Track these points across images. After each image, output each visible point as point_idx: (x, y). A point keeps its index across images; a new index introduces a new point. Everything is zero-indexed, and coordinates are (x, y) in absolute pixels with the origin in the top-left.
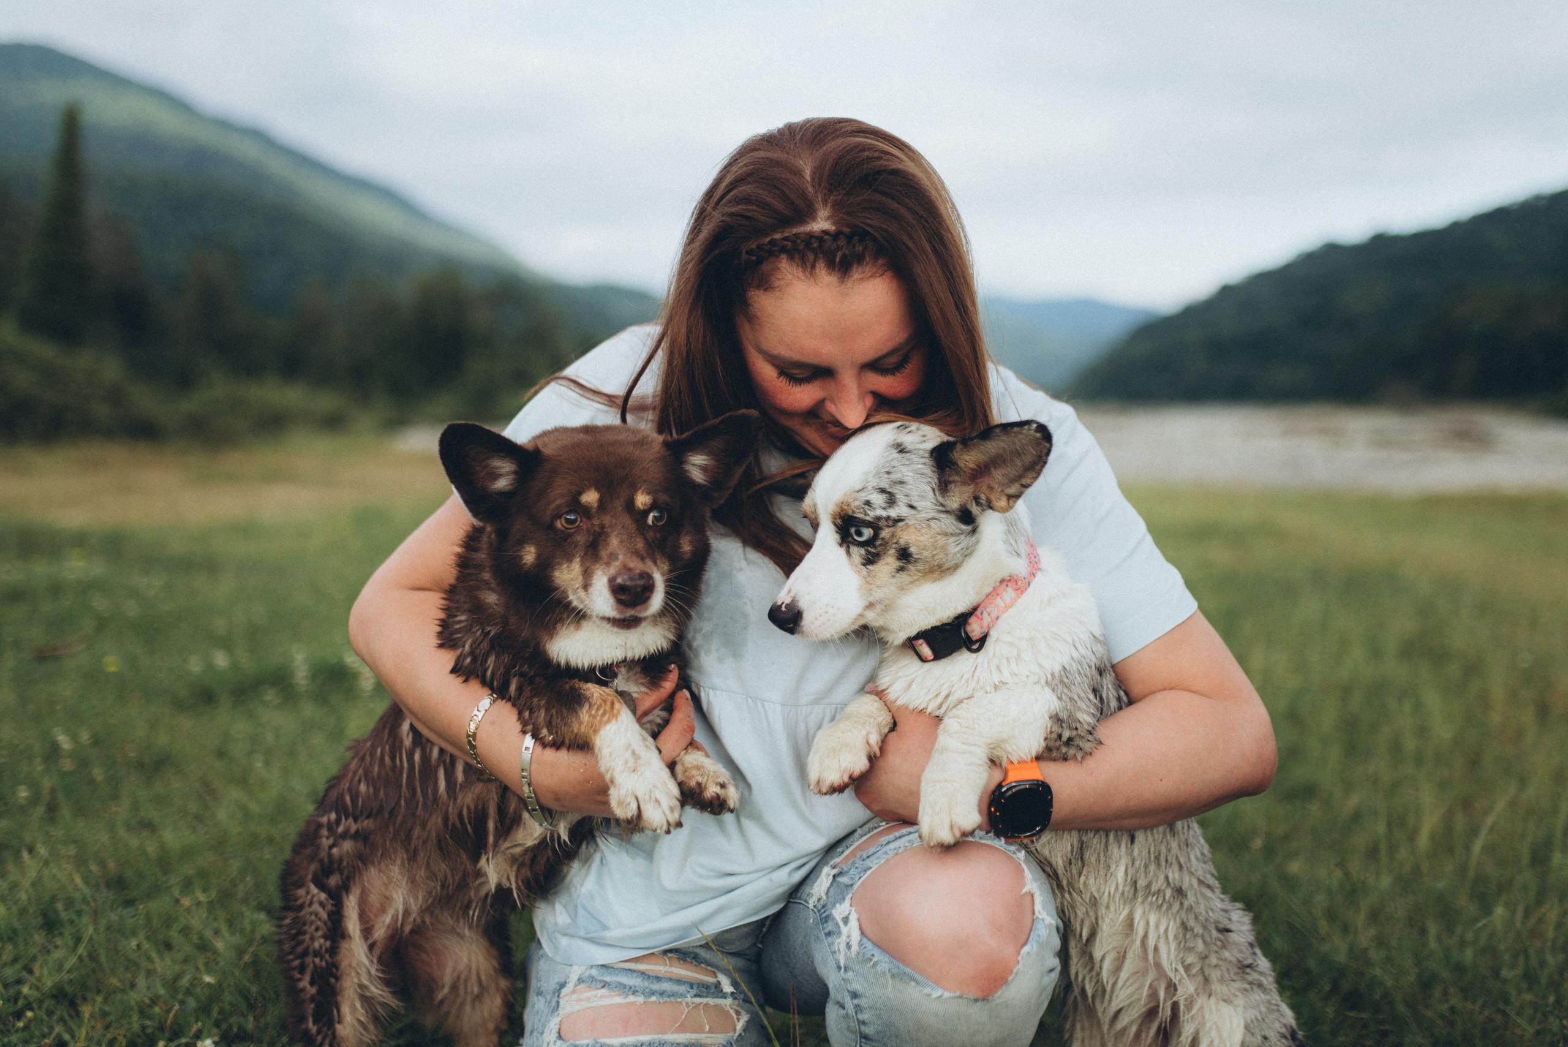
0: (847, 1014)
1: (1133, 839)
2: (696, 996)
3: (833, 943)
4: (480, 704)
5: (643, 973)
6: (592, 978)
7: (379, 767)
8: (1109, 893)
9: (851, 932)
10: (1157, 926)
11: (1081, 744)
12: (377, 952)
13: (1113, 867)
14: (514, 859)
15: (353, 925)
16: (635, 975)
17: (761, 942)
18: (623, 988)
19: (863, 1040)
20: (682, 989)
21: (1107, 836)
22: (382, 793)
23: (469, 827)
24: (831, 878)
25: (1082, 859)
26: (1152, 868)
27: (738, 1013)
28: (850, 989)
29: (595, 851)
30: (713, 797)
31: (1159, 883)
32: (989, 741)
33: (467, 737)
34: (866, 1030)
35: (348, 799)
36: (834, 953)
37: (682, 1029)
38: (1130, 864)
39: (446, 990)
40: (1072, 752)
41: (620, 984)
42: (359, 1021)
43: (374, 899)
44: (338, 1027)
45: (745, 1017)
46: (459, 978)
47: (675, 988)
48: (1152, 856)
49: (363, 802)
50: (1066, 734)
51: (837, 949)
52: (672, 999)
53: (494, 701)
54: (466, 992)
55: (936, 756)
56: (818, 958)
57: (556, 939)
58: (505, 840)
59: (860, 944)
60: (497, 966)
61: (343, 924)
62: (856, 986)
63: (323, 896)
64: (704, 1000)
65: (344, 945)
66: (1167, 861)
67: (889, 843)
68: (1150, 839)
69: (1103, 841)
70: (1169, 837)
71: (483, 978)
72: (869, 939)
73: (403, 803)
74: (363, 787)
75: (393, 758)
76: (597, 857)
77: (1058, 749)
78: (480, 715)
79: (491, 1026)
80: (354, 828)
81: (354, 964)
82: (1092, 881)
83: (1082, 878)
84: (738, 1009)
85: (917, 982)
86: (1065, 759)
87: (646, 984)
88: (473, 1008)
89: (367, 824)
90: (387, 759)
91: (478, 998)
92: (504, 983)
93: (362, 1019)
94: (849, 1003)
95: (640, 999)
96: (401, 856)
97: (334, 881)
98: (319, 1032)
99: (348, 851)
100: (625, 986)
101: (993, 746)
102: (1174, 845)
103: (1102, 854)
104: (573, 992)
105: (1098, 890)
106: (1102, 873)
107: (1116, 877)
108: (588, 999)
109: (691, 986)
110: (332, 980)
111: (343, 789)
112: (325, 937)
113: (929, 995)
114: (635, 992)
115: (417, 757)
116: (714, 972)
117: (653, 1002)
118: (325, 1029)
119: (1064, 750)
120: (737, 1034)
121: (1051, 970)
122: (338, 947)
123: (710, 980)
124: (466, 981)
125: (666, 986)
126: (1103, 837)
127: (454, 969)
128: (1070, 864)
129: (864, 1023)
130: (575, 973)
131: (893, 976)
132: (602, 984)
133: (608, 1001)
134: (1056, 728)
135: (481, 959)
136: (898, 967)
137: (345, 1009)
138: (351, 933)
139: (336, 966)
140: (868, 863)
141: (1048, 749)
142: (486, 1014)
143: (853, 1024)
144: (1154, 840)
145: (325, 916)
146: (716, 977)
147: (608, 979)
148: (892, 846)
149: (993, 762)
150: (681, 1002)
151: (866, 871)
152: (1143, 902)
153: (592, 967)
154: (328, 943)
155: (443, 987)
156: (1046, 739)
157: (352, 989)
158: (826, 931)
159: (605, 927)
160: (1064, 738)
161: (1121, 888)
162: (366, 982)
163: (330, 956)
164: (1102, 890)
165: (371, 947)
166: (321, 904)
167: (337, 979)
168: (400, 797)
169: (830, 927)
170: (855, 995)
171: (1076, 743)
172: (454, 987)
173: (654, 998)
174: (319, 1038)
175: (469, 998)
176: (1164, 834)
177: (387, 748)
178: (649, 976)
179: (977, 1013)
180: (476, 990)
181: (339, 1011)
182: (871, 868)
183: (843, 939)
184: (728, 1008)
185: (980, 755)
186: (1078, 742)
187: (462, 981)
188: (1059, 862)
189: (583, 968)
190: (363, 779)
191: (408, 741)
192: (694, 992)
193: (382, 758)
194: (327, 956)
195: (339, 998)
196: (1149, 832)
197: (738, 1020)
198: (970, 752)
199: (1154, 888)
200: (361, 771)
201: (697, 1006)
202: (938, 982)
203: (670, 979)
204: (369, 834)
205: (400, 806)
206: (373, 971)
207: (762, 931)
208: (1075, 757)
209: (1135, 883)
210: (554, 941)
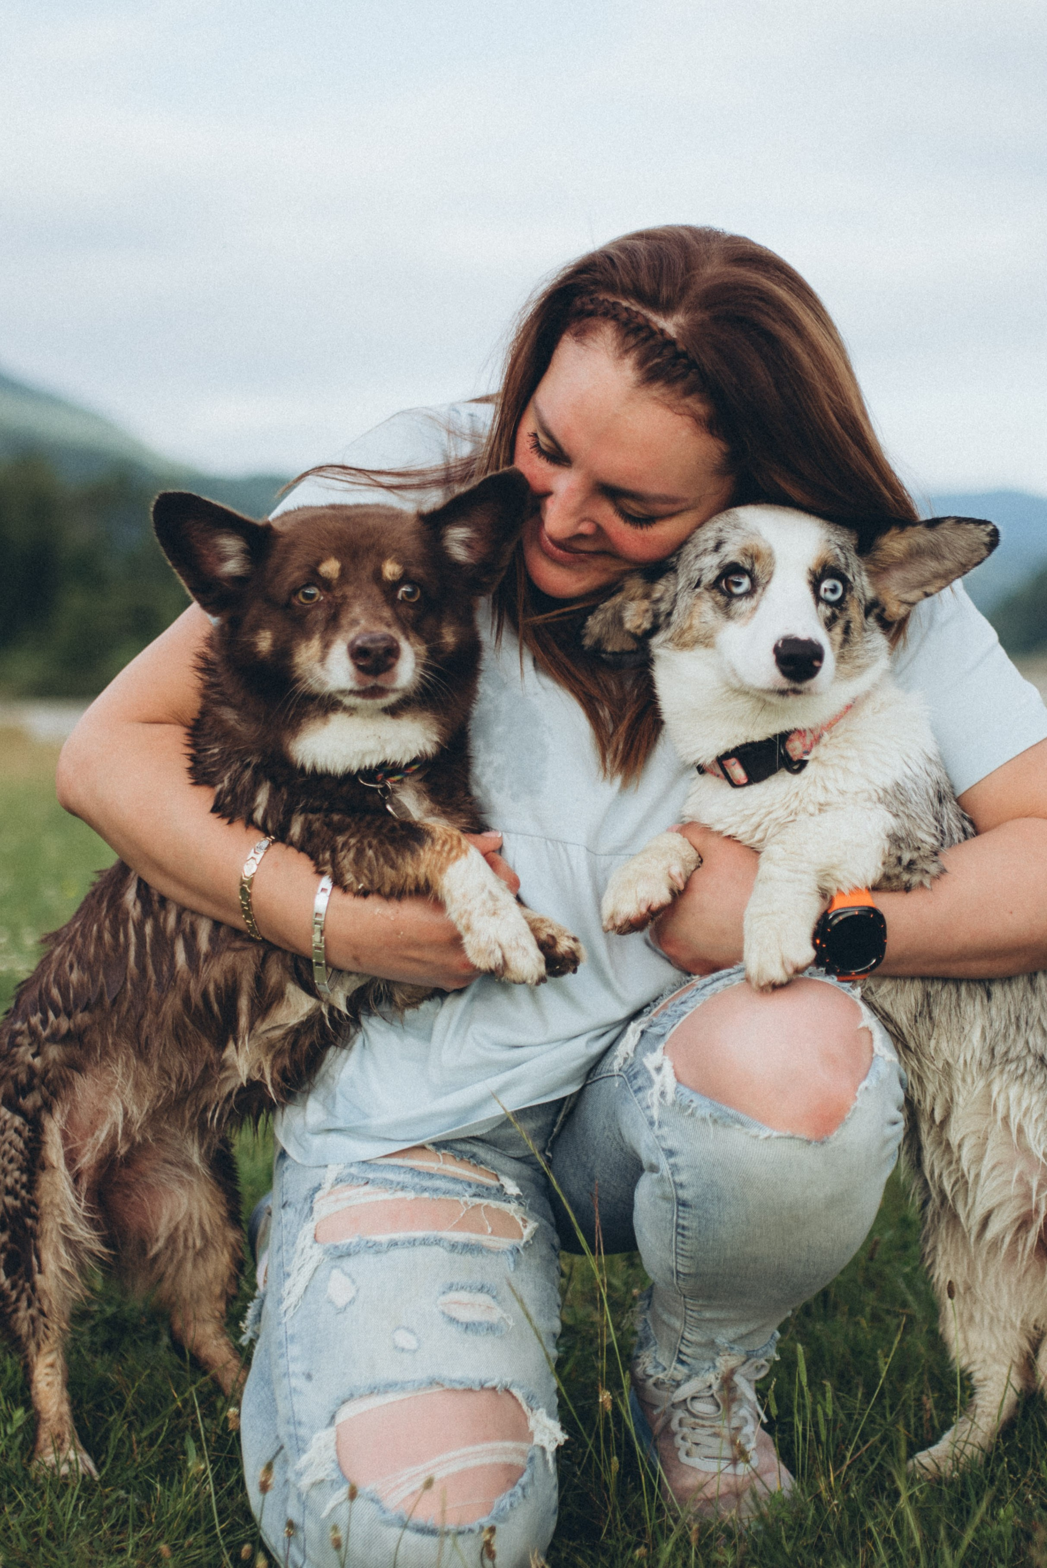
0: (662, 1176)
1: (989, 996)
2: (475, 1195)
5: (412, 1169)
6: (352, 1177)
7: (96, 946)
8: (965, 1062)
9: (666, 1080)
10: (1019, 1102)
11: (925, 867)
12: (84, 1184)
13: (967, 1028)
14: (270, 1046)
15: (55, 1153)
16: (403, 1170)
17: (551, 1150)
18: (388, 1184)
19: (681, 1208)
20: (459, 1187)
21: (958, 990)
22: (101, 976)
23: (215, 1006)
24: (638, 1034)
25: (931, 1018)
26: (1012, 1030)
27: (524, 1221)
28: (664, 1146)
29: (356, 1032)
31: (1019, 1048)
32: (819, 868)
33: (242, 887)
34: (684, 1194)
35: (55, 992)
36: (646, 1108)
37: (460, 1226)
38: (987, 1025)
39: (161, 1243)
40: (916, 879)
41: (386, 1180)
42: (63, 1271)
43: (83, 1117)
44: (38, 1277)
45: (532, 1225)
46: (176, 1229)
47: (451, 1186)
48: (1013, 1016)
49: (74, 994)
50: (907, 857)
51: (649, 1102)
52: (448, 1197)
53: (271, 845)
54: (186, 1247)
55: (759, 887)
56: (626, 1120)
57: (306, 1140)
59: (676, 1092)
60: (225, 1214)
61: (43, 1153)
62: (670, 1144)
63: (18, 1121)
64: (485, 1202)
65: (45, 1179)
66: (1027, 1023)
67: (706, 986)
68: (1009, 996)
69: (954, 997)
70: (1029, 996)
71: (207, 1228)
72: (686, 1086)
73: (129, 986)
74: (74, 977)
75: (115, 936)
76: (359, 1039)
77: (898, 877)
79: (217, 1290)
80: (65, 1026)
81: (57, 1200)
82: (944, 1045)
83: (933, 1043)
84: (525, 1217)
85: (742, 1124)
86: (907, 889)
87: (416, 1180)
88: (195, 1266)
89: (81, 1018)
90: (107, 936)
91: (201, 1254)
92: (232, 1235)
93: (67, 1268)
94: (664, 1165)
95: (411, 1195)
97: (30, 1102)
98: (14, 1286)
99: (54, 1060)
100: (392, 1182)
101: (825, 874)
102: (1036, 1004)
103: (953, 1012)
104: (330, 1193)
105: (953, 1055)
106: (955, 1035)
107: (970, 1041)
108: (349, 1198)
109: (470, 1185)
110: (29, 1222)
111: (47, 983)
112: (21, 1169)
113: (756, 1137)
114: (403, 1188)
115: (149, 927)
116: (496, 1176)
117: (425, 1199)
118: (21, 1282)
119: (905, 877)
120: (525, 1240)
121: (895, 1123)
122: (36, 1181)
123: (492, 1182)
124: (185, 1232)
125: (438, 1183)
126: (954, 991)
127: (171, 1219)
128: (916, 1021)
129: (681, 1186)
130: (331, 1174)
131: (715, 1121)
132: (365, 1181)
133: (372, 1198)
134: (895, 852)
135: (206, 1207)
136: (721, 1110)
137: (48, 1256)
138: (55, 1164)
139: (35, 1203)
140: (683, 1008)
141: (887, 877)
142: (211, 1275)
143: (669, 1190)
144: (1013, 997)
145: (21, 1145)
146: (498, 1180)
147: (371, 1176)
148: (709, 988)
149: (824, 894)
150: (458, 1201)
151: (679, 1017)
152: (1002, 1072)
153: (351, 1165)
154: (24, 1178)
155: (157, 1240)
156: (884, 864)
157: (54, 1232)
158: (635, 1087)
159: (367, 1116)
160: (905, 861)
161: (978, 1054)
162: (70, 1221)
163: (28, 1192)
164: (957, 1052)
165: (76, 1178)
166: (16, 1130)
167: (36, 1218)
168: (126, 979)
169: (640, 1081)
170: (670, 1153)
171: (919, 866)
172: (172, 1239)
173: (426, 1195)
174: (14, 1294)
175: (190, 1254)
176: (1025, 991)
177: (107, 923)
178: (419, 1173)
179: (810, 1157)
180: (199, 1243)
181: (38, 1258)
182: (685, 1013)
183: (656, 1089)
184: (512, 1213)
185: (810, 884)
186: (921, 865)
187: (181, 1232)
188: (902, 1018)
189: (341, 1166)
190: (76, 966)
191: (135, 912)
192: (473, 1190)
193: (100, 937)
194: (23, 1193)
195: (40, 1243)
196: (1006, 987)
197: (525, 1227)
198: (800, 880)
199: (1012, 1055)
200: (71, 956)
201: (477, 1207)
202: (766, 1121)
203: (445, 1177)
204: (84, 1032)
205: (125, 991)
206: (80, 1211)
207: (552, 1131)
208: (921, 884)
209: (993, 1050)
210: (304, 1144)
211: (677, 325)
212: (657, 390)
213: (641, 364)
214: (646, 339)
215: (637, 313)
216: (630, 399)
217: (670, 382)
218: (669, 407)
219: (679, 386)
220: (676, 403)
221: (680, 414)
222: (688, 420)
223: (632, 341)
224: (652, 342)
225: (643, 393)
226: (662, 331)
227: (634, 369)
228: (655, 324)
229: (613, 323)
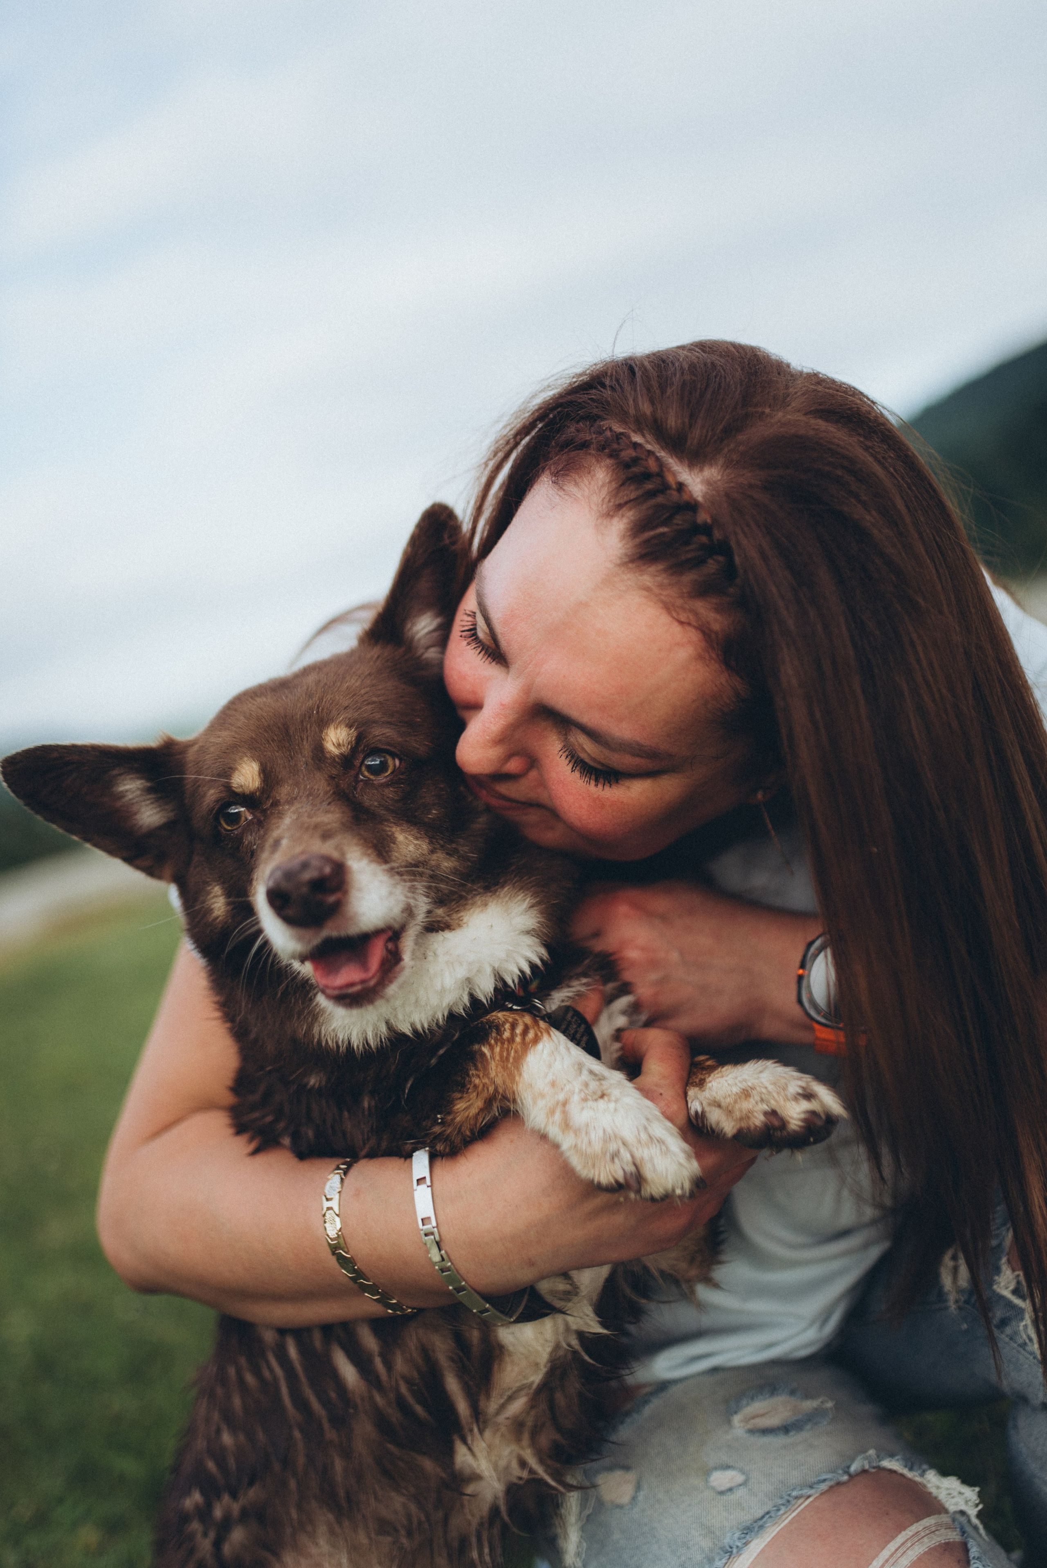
3: (1016, 1333)
4: (327, 1189)
7: (241, 1394)
14: (518, 1426)
22: (259, 1433)
23: (419, 1409)
30: (805, 1120)
33: (334, 1254)
35: (211, 1465)
36: (1023, 1345)
49: (235, 1461)
51: (1025, 1337)
53: (345, 1173)
58: (488, 1397)
73: (296, 1433)
74: (227, 1438)
75: (257, 1373)
78: (334, 1204)
80: (236, 1508)
89: (253, 1492)
90: (250, 1378)
96: (324, 1518)
111: (200, 1452)
115: (293, 1352)
158: (995, 1321)
168: (289, 1427)
177: (244, 1360)
183: (1028, 1318)
190: (223, 1426)
193: (241, 1381)
200: (216, 1416)
204: (263, 1506)
205: (294, 1441)
211: (708, 482)
212: (650, 576)
213: (637, 529)
214: (651, 494)
215: (650, 453)
216: (607, 582)
217: (677, 568)
218: (668, 608)
219: (689, 577)
220: (679, 602)
221: (681, 623)
222: (694, 635)
223: (631, 492)
224: (660, 499)
225: (630, 578)
226: (681, 487)
227: (623, 537)
228: (674, 474)
229: (609, 462)
